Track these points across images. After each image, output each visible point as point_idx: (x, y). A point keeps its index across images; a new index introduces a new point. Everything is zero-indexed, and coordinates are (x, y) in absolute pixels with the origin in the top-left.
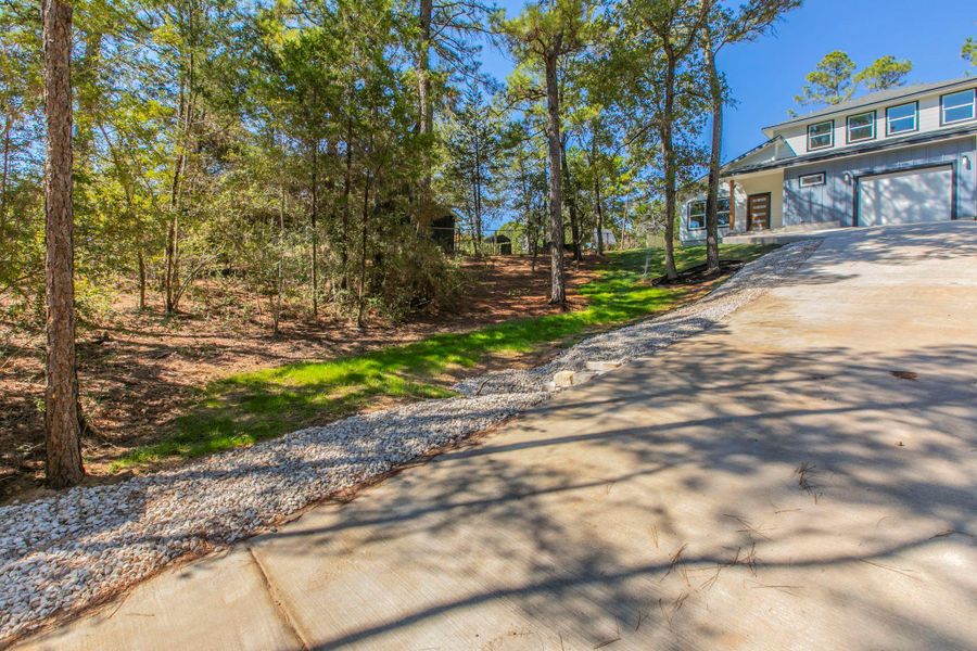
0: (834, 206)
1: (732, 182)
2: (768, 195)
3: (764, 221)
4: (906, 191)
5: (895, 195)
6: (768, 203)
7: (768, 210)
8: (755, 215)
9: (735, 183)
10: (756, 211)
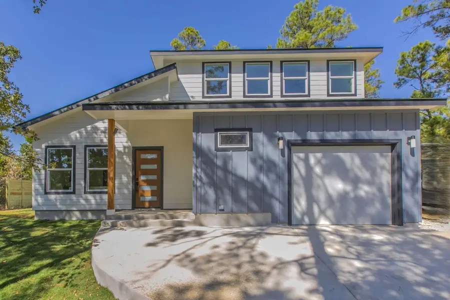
0: (258, 179)
1: (112, 122)
2: (159, 150)
3: (155, 188)
4: (343, 172)
5: (327, 171)
6: (160, 161)
7: (160, 172)
8: (142, 178)
9: (117, 125)
10: (146, 172)
